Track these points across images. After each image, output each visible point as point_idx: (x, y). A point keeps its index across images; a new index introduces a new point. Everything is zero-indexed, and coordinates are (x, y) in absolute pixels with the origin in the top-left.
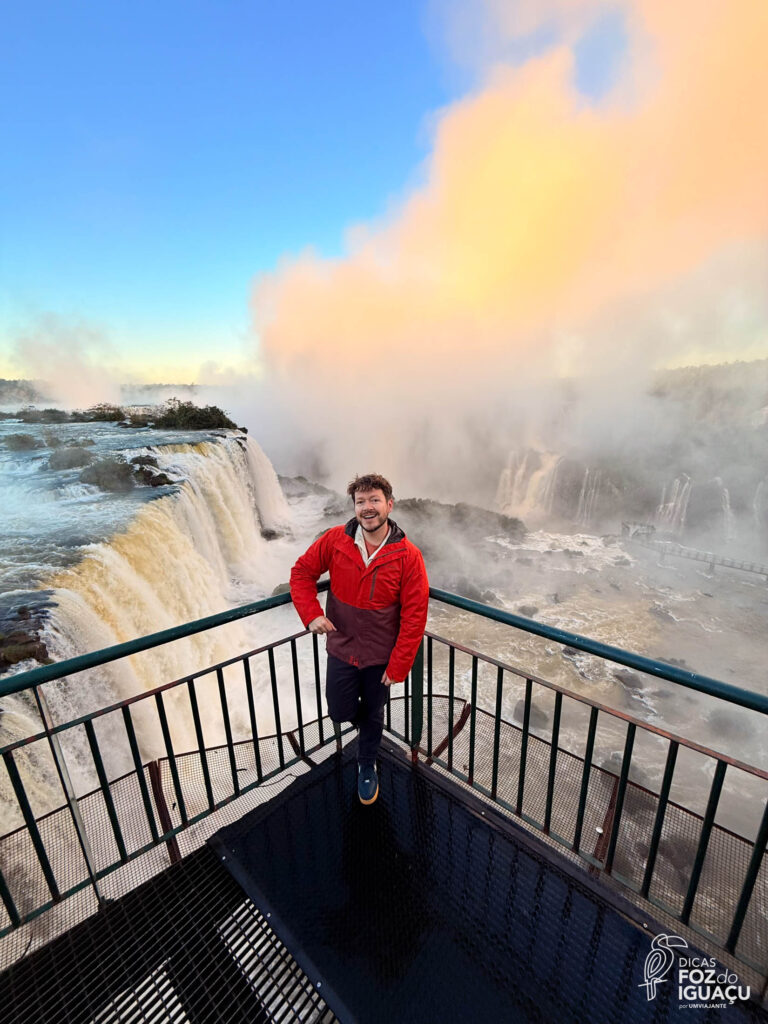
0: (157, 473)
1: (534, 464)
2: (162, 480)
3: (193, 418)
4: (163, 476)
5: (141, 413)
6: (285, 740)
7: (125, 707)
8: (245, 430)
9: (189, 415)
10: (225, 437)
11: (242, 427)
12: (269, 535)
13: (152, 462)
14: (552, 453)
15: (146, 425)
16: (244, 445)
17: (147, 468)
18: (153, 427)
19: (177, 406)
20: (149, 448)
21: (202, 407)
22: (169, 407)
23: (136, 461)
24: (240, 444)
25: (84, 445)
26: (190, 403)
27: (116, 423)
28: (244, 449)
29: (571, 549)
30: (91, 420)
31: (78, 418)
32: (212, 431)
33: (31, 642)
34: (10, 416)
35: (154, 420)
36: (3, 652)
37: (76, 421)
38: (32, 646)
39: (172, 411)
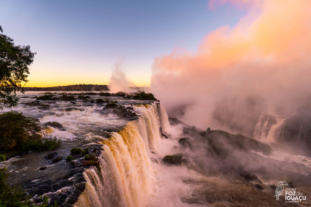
0: (133, 112)
1: (272, 121)
2: (134, 115)
3: (144, 97)
4: (135, 114)
5: (129, 94)
9: (143, 95)
10: (153, 103)
11: (158, 100)
13: (132, 109)
15: (131, 98)
18: (133, 99)
19: (140, 93)
20: (131, 105)
21: (147, 93)
22: (138, 93)
23: (128, 108)
24: (158, 105)
26: (144, 92)
27: (123, 97)
30: (117, 96)
31: (114, 95)
32: (149, 101)
33: (96, 160)
34: (98, 94)
35: (133, 97)
36: (89, 162)
37: (113, 96)
38: (96, 161)
39: (138, 94)
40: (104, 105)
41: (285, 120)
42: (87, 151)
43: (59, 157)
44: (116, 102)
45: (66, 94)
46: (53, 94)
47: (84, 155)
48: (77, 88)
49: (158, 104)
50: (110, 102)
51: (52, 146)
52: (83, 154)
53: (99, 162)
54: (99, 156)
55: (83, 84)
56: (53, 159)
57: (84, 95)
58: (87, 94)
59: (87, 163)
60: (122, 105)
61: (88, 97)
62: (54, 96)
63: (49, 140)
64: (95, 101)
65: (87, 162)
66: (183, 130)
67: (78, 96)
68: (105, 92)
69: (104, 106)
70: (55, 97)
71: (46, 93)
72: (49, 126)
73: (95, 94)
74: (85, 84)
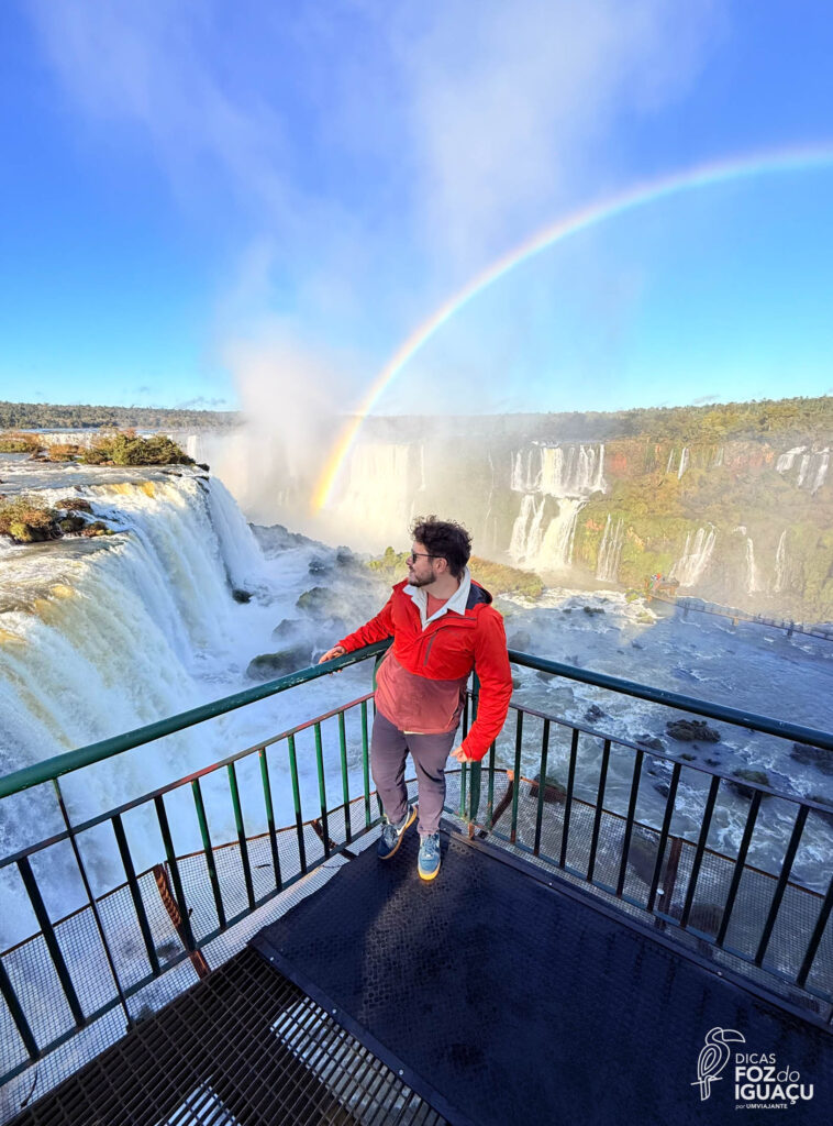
2: (98, 529)
3: (138, 451)
4: (99, 525)
6: (307, 829)
7: (158, 797)
8: (206, 468)
11: (201, 463)
13: (86, 507)
14: (572, 499)
15: (73, 459)
16: (206, 485)
17: (79, 514)
18: (83, 462)
20: (78, 489)
27: (30, 456)
28: (207, 491)
29: (592, 607)
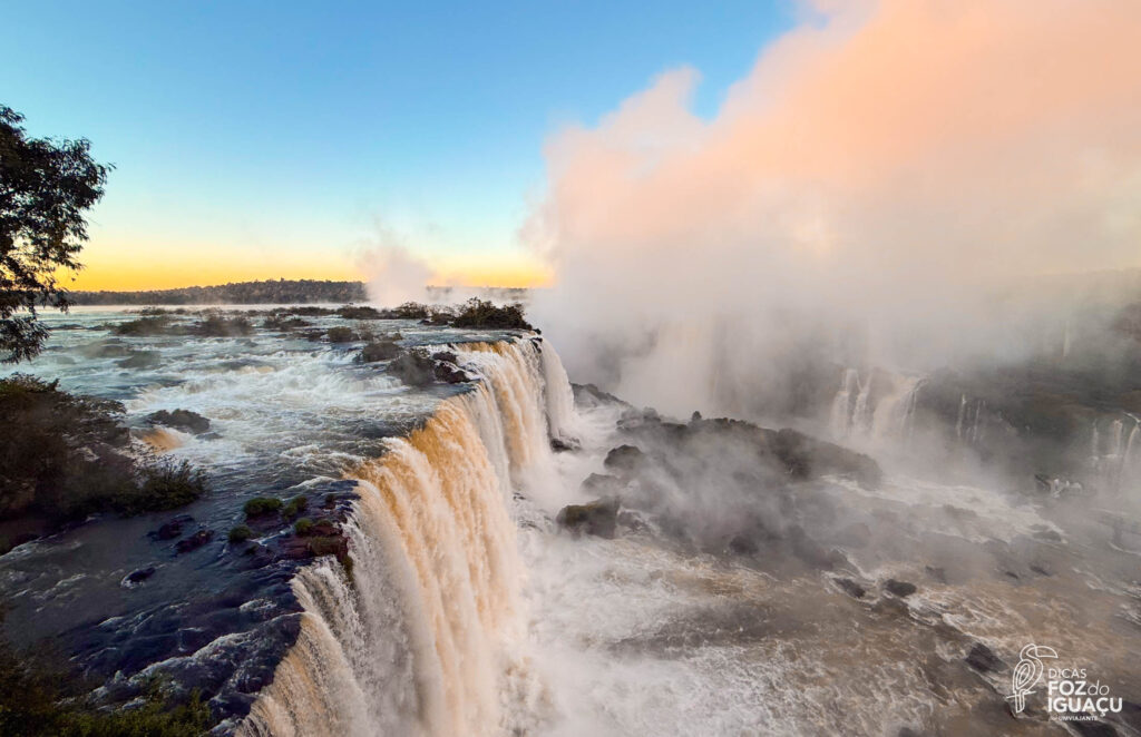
0: (455, 369)
2: (460, 377)
3: (491, 318)
4: (461, 373)
5: (441, 312)
8: (539, 332)
9: (487, 314)
10: (521, 337)
11: (536, 328)
12: (558, 446)
13: (453, 359)
15: (446, 323)
16: (539, 347)
17: (448, 364)
18: (453, 326)
19: (477, 306)
20: (450, 346)
21: (500, 307)
22: (469, 306)
23: (437, 356)
24: (536, 345)
25: (394, 339)
26: (489, 303)
27: (419, 321)
30: (399, 318)
31: (388, 315)
33: (335, 534)
34: (332, 312)
35: (453, 319)
36: (309, 542)
37: (385, 318)
38: (335, 540)
39: (471, 310)
40: (356, 349)
41: (917, 380)
42: (301, 506)
43: (203, 532)
44: (398, 337)
45: (221, 312)
46: (171, 313)
47: (293, 519)
48: (257, 292)
49: (537, 342)
50: (377, 337)
51: (173, 495)
52: (291, 517)
53: (346, 540)
54: (345, 521)
55: (279, 280)
56: (177, 541)
57: (285, 316)
58: (294, 311)
59: (305, 546)
60: (419, 348)
61: (299, 323)
62: (178, 320)
63: (162, 474)
64: (323, 334)
65: (303, 542)
66: (619, 423)
67: (262, 319)
68: (357, 305)
69: (358, 352)
70: (180, 323)
71: (144, 312)
72: (159, 427)
73: (324, 312)
74: (287, 279)
